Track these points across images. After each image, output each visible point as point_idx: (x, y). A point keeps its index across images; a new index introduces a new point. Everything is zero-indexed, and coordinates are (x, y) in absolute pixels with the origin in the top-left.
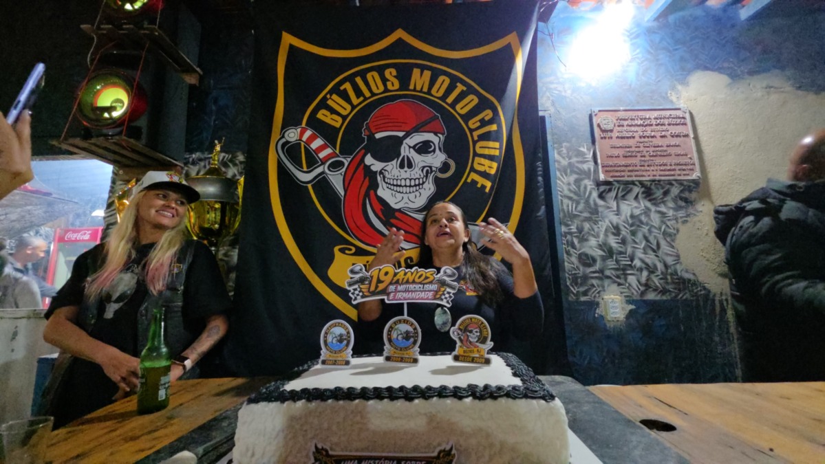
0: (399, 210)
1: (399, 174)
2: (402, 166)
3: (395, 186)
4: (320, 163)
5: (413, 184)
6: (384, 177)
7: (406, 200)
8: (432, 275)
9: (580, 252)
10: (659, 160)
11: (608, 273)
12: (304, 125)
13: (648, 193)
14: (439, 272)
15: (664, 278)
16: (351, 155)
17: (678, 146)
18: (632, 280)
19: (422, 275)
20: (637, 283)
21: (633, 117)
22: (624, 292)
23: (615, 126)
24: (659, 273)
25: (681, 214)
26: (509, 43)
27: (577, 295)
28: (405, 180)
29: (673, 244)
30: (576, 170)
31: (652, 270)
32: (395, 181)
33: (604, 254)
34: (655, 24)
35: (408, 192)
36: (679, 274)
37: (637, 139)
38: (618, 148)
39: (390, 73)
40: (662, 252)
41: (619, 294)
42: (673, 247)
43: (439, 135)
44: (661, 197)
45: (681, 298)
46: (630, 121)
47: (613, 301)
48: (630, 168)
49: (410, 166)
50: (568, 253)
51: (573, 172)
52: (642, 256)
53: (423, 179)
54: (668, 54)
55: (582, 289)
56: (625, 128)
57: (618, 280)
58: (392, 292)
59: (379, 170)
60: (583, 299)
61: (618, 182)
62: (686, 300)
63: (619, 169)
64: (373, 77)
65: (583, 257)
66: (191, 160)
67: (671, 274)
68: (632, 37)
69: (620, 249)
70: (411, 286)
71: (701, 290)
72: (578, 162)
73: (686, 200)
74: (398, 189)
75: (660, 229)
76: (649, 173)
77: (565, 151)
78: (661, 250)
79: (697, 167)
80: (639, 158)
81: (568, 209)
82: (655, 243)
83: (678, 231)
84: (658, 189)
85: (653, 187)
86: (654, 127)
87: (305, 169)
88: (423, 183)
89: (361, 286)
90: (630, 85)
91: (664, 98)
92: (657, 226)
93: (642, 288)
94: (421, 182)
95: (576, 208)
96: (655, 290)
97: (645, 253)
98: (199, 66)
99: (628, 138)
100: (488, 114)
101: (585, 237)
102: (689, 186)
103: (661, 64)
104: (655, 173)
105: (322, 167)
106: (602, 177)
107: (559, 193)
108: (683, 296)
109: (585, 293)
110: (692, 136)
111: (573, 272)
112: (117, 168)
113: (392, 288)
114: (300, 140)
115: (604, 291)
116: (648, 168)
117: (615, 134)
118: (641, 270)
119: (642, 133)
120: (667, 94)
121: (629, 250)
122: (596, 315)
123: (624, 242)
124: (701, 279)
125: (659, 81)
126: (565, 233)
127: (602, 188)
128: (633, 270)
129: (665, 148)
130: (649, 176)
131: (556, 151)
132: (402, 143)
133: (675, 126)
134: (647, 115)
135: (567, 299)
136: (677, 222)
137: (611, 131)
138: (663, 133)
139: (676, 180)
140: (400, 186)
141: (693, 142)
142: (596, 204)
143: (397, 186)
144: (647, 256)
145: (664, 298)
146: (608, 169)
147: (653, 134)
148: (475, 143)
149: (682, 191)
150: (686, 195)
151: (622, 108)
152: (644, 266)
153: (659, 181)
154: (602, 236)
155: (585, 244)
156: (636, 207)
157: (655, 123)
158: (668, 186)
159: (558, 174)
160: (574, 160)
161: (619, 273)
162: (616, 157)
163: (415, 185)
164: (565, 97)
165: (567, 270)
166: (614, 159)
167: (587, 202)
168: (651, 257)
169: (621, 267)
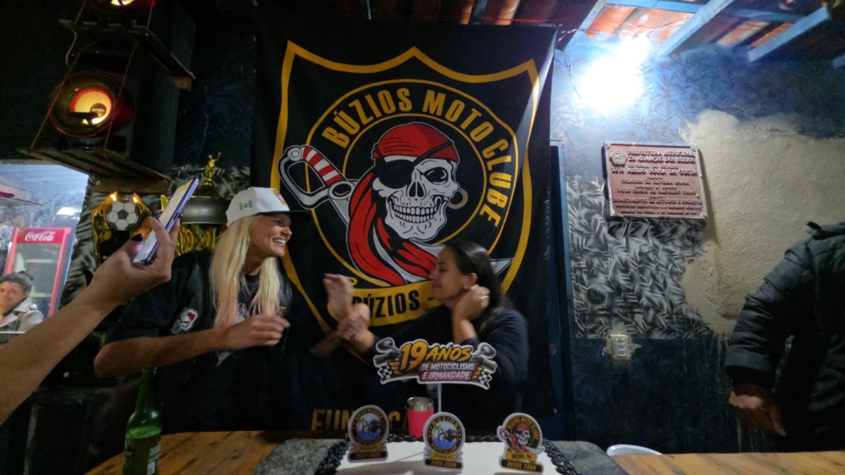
0: (407, 241)
1: (408, 202)
2: (412, 194)
3: (403, 214)
4: (324, 186)
5: (423, 213)
6: (393, 204)
7: (415, 230)
8: (468, 352)
9: (589, 288)
10: (668, 198)
11: (615, 311)
12: (308, 144)
13: (657, 231)
14: (476, 349)
15: (670, 318)
16: (359, 178)
17: (687, 184)
18: (639, 318)
19: (457, 353)
20: (644, 322)
21: (645, 153)
22: (631, 331)
23: (626, 160)
24: (665, 312)
25: (687, 253)
26: (526, 71)
27: (584, 332)
28: (415, 208)
29: (679, 283)
30: (587, 203)
31: (658, 309)
32: (404, 209)
33: (612, 291)
34: (668, 60)
35: (418, 221)
36: (684, 313)
37: (648, 175)
38: (629, 183)
39: (403, 93)
40: (669, 291)
41: (626, 333)
42: (679, 286)
43: (452, 162)
44: (669, 235)
45: (685, 338)
46: (641, 156)
47: (620, 341)
48: (641, 205)
49: (421, 194)
50: (577, 289)
51: (584, 206)
52: (649, 294)
53: (434, 208)
54: (679, 90)
55: (589, 327)
56: (636, 163)
57: (626, 319)
58: (425, 371)
59: (388, 195)
60: (591, 336)
61: (628, 218)
62: (690, 339)
63: (629, 204)
64: (384, 95)
65: (592, 294)
66: (179, 173)
67: (677, 314)
68: (645, 71)
69: (628, 287)
70: (446, 364)
71: (704, 331)
72: (589, 196)
73: (693, 240)
74: (408, 218)
75: (667, 268)
76: (658, 211)
77: (576, 183)
78: (667, 288)
79: (705, 207)
80: (649, 195)
81: (578, 244)
82: (662, 282)
83: (684, 269)
84: (666, 227)
85: (661, 224)
86: (664, 164)
87: (309, 192)
88: (434, 213)
89: (391, 364)
90: (642, 120)
91: (675, 136)
92: (664, 265)
93: (648, 328)
94: (432, 212)
95: (586, 243)
96: (661, 329)
97: (652, 291)
98: (192, 70)
99: (639, 173)
100: (503, 144)
101: (595, 273)
102: (696, 226)
103: (672, 101)
104: (664, 211)
105: (327, 190)
106: (613, 212)
107: (570, 226)
108: (687, 336)
109: (592, 331)
110: (700, 175)
111: (582, 309)
112: (93, 178)
113: (425, 366)
114: (304, 159)
115: (611, 329)
116: (657, 206)
117: (626, 169)
118: (647, 308)
119: (652, 170)
120: (677, 131)
121: (637, 288)
122: (603, 354)
123: (632, 279)
124: (705, 319)
125: (670, 118)
126: (576, 269)
127: (613, 223)
128: (640, 308)
129: (675, 186)
130: (658, 213)
131: (567, 184)
132: (413, 169)
133: (684, 164)
134: (658, 151)
135: (574, 336)
136: (684, 261)
137: (623, 166)
138: (673, 171)
139: (684, 219)
140: (410, 215)
141: (701, 181)
142: (606, 240)
143: (406, 214)
144: (655, 294)
145: (669, 338)
146: (618, 204)
147: (663, 171)
148: (489, 173)
149: (689, 230)
150: (693, 234)
151: (634, 143)
152: (650, 304)
153: (668, 219)
154: (611, 273)
155: (594, 280)
156: (645, 245)
157: (665, 160)
158: (676, 225)
159: (569, 207)
160: (585, 193)
161: (626, 311)
162: (627, 192)
163: (426, 215)
164: (578, 128)
165: (575, 307)
166: (625, 194)
167: (597, 236)
168: (658, 295)
169: (629, 305)
